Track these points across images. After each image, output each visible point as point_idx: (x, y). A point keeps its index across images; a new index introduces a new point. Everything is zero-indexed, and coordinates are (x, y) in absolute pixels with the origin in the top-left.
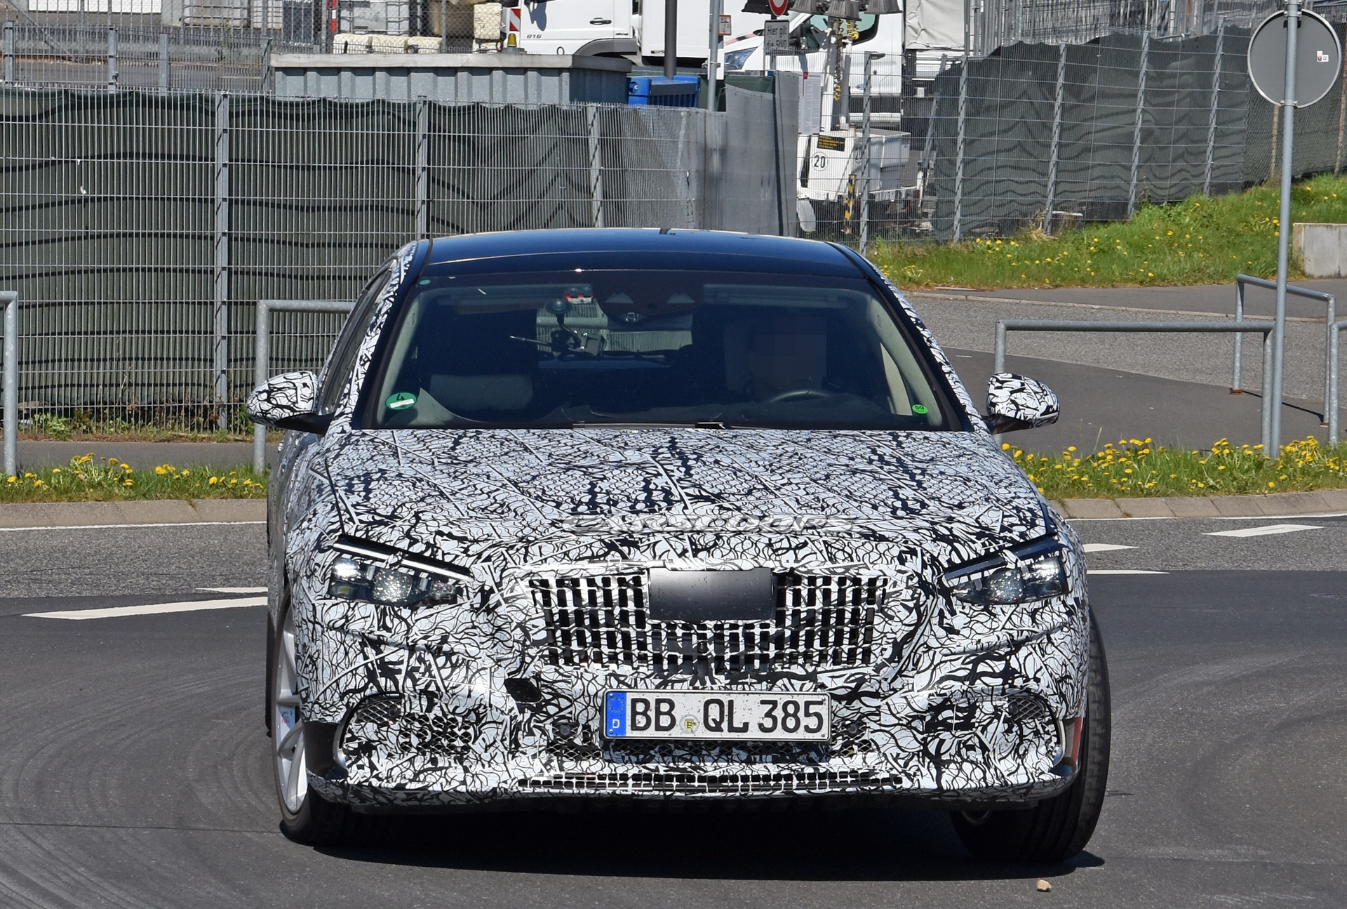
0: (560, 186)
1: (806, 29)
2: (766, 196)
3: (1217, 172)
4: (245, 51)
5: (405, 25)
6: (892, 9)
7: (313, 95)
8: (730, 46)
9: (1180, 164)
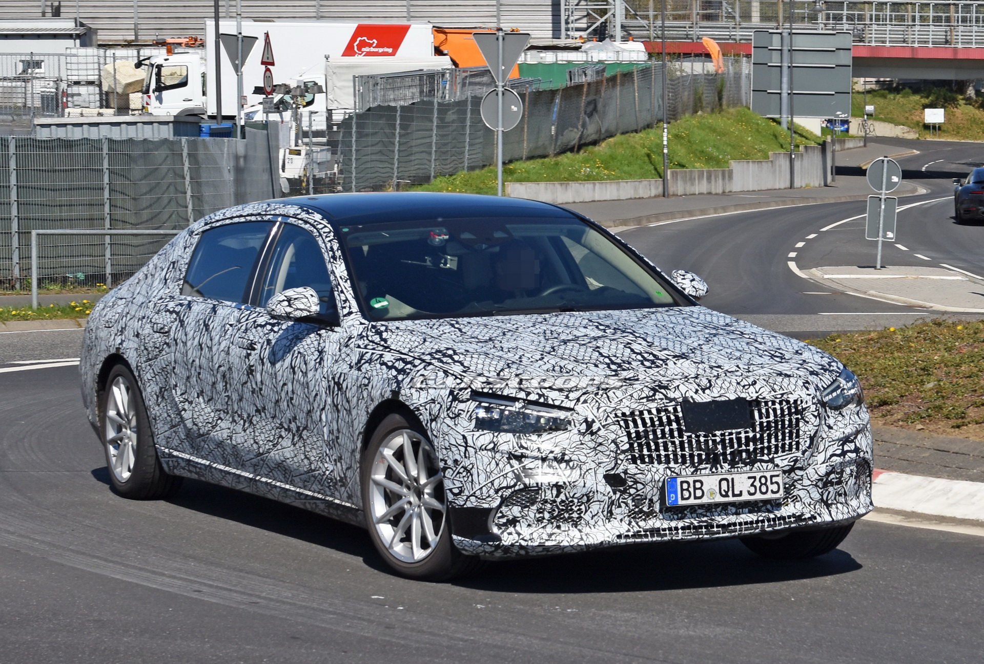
0: (171, 175)
1: (282, 101)
2: (266, 177)
3: (470, 161)
4: (24, 117)
5: (98, 104)
6: (320, 90)
7: (54, 137)
8: (247, 109)
9: (454, 158)
